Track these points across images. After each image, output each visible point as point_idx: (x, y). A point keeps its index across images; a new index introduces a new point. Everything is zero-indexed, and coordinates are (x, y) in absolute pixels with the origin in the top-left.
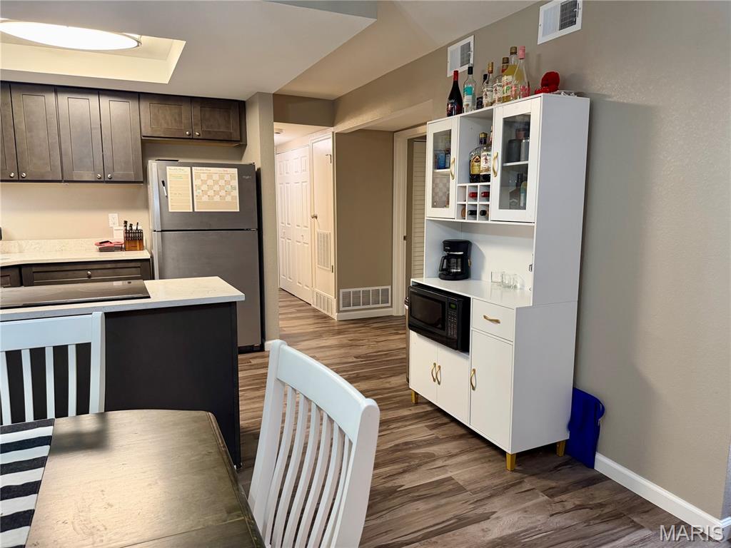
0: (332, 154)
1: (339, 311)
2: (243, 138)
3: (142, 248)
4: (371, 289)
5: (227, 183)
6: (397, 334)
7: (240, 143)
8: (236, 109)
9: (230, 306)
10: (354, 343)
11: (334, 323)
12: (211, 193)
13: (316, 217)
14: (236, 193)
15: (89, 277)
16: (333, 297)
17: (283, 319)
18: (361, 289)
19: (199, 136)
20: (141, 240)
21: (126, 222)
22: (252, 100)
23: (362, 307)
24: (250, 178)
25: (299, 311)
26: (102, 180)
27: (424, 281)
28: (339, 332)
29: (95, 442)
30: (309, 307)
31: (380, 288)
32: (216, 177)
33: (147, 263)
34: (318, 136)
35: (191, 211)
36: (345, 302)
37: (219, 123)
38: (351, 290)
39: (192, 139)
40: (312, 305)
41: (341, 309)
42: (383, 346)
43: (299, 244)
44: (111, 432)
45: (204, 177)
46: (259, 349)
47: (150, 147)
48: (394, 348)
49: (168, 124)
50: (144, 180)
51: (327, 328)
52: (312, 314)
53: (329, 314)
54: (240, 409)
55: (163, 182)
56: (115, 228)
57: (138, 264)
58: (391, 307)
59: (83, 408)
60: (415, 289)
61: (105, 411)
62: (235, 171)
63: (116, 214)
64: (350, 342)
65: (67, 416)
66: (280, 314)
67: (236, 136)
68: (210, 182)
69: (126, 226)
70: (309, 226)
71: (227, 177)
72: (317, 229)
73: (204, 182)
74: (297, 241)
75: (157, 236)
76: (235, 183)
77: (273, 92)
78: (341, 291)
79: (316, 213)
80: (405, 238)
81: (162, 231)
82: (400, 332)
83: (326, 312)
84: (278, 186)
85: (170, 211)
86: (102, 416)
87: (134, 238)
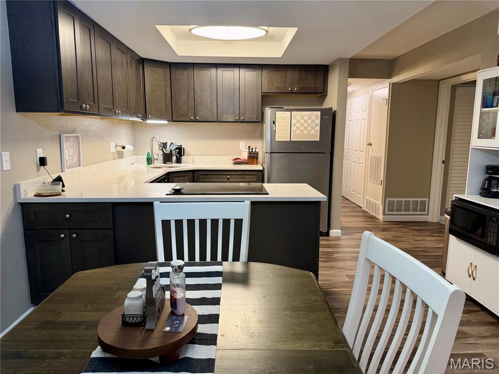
0: (387, 98)
1: (384, 214)
2: (325, 90)
3: (257, 163)
4: (411, 200)
5: (313, 121)
6: (433, 236)
7: (322, 94)
8: (321, 71)
9: (317, 204)
10: (397, 239)
11: (379, 222)
12: (302, 128)
13: (371, 145)
14: (318, 128)
15: (228, 179)
16: (380, 204)
17: (342, 216)
18: (404, 199)
19: (296, 91)
20: (257, 158)
21: (249, 147)
22: (334, 64)
23: (403, 213)
24: (329, 118)
25: (352, 211)
26: (238, 121)
27: (466, 197)
28: (384, 230)
29: (242, 280)
30: (360, 209)
31: (419, 200)
32: (306, 118)
33: (261, 173)
34: (377, 86)
35: (289, 140)
36: (389, 207)
37: (310, 81)
38: (396, 199)
39: (292, 93)
40: (363, 208)
41: (387, 212)
42: (421, 244)
43: (355, 164)
44: (251, 275)
45: (298, 118)
46: (325, 234)
47: (267, 99)
48: (429, 247)
49: (278, 84)
50: (261, 120)
51: (374, 226)
52: (363, 214)
53: (376, 216)
54: (319, 273)
55: (274, 122)
56: (243, 150)
57: (255, 173)
58: (428, 214)
59: (236, 258)
60: (459, 203)
61: (248, 261)
62: (319, 113)
63: (244, 142)
64: (394, 238)
65: (228, 261)
66: (342, 212)
67: (321, 89)
68: (302, 121)
69: (249, 149)
70: (365, 151)
71: (313, 118)
72: (371, 154)
73: (298, 121)
74: (354, 162)
75: (268, 156)
76: (318, 121)
77: (349, 57)
78: (388, 199)
79: (371, 141)
80: (443, 162)
81: (271, 153)
82: (435, 235)
83: (374, 214)
84: (347, 123)
85: (276, 140)
86: (246, 264)
87: (253, 157)
